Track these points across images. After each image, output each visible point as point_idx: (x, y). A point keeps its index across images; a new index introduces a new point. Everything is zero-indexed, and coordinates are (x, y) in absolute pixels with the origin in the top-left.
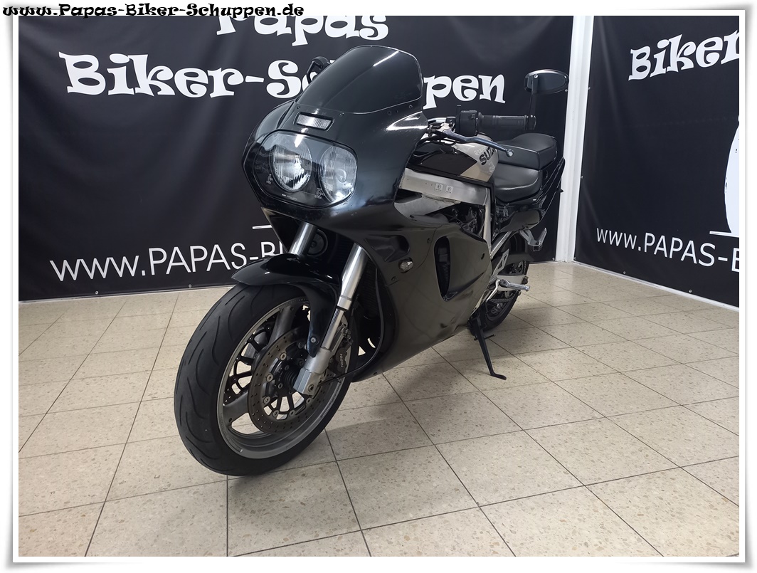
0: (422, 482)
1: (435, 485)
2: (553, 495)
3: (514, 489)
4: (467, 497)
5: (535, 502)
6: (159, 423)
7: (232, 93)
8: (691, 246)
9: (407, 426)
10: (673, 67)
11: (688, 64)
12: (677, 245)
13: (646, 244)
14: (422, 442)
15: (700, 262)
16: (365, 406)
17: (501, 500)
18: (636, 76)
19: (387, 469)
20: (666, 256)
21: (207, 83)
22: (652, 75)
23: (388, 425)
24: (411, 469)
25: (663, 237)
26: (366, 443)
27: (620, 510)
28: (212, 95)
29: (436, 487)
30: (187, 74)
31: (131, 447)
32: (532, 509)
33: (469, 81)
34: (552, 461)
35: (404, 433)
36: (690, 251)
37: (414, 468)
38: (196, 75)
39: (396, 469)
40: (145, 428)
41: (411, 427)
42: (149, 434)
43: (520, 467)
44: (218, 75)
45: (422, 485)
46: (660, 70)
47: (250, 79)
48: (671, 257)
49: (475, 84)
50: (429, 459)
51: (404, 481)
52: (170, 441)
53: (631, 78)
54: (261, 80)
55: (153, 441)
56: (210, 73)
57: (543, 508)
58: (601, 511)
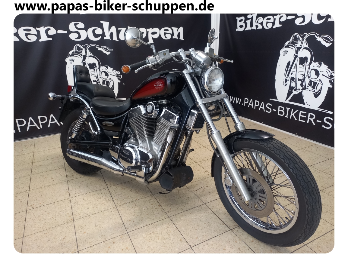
0: (166, 238)
1: (172, 239)
2: (220, 236)
3: (204, 236)
4: (185, 243)
5: (213, 241)
6: (38, 223)
7: (51, 39)
8: (262, 104)
9: (156, 208)
10: (254, 28)
11: (260, 27)
12: (257, 103)
13: (245, 103)
14: (164, 217)
15: (266, 111)
16: (136, 200)
17: (199, 242)
18: (239, 29)
19: (151, 234)
20: (253, 108)
21: (36, 34)
22: (246, 30)
23: (148, 209)
24: (161, 232)
25: (251, 100)
26: (140, 221)
27: (245, 240)
28: (40, 41)
29: (172, 240)
30: (25, 30)
31: (26, 239)
32: (212, 245)
33: (167, 30)
34: (218, 219)
35: (156, 212)
36: (262, 106)
37: (162, 231)
38: (30, 30)
39: (154, 233)
40: (32, 227)
41: (158, 209)
42: (34, 230)
43: (205, 224)
44: (42, 30)
45: (166, 240)
46: (248, 28)
47: (60, 32)
48: (255, 108)
49: (170, 31)
50: (168, 225)
51: (159, 239)
52: (46, 232)
53: (237, 30)
54: (66, 32)
55: (37, 234)
56: (38, 29)
57: (216, 244)
58: (238, 242)
